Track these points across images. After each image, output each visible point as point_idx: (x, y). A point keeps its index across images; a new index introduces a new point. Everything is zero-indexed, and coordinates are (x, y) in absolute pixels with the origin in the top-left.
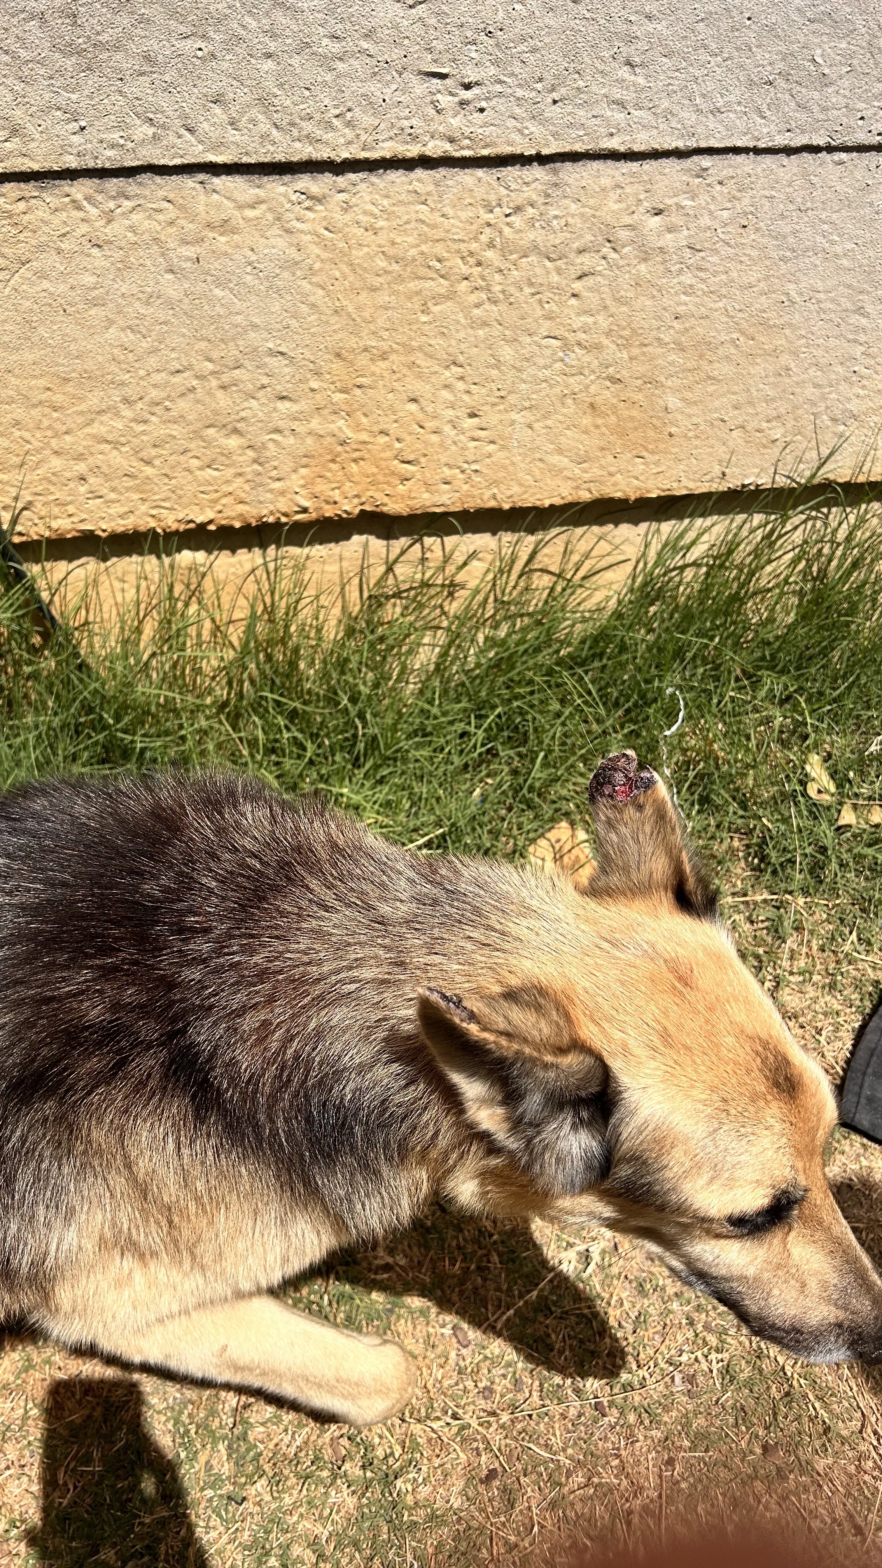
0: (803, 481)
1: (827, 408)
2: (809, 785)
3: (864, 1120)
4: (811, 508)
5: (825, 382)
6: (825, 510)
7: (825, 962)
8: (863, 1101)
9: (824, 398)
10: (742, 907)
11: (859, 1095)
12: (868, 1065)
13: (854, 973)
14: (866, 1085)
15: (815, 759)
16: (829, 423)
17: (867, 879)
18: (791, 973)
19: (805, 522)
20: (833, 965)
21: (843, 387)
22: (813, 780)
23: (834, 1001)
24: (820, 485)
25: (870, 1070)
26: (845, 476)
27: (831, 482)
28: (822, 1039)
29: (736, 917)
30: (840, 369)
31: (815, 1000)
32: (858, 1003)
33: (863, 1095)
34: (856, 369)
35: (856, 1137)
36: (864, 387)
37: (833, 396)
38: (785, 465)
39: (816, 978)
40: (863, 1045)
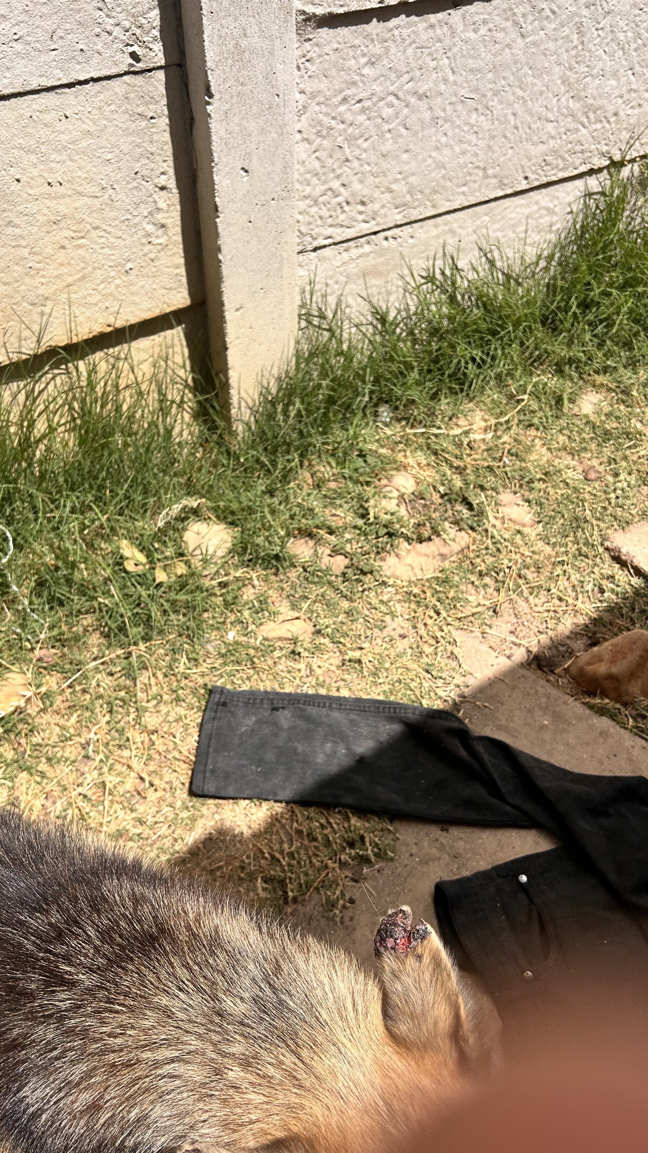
0: (31, 352)
1: (23, 297)
2: (125, 563)
3: (210, 787)
4: (51, 368)
5: (11, 280)
6: (63, 367)
7: (170, 684)
8: (208, 774)
9: (17, 291)
10: (101, 667)
11: (205, 772)
12: (209, 746)
13: (190, 684)
14: (209, 761)
15: (124, 543)
16: (31, 308)
17: (184, 615)
18: (148, 701)
19: (53, 378)
20: (175, 684)
21: (27, 280)
22: (127, 558)
23: (182, 709)
24: (46, 352)
25: (211, 750)
26: (63, 340)
27: (55, 347)
28: (177, 740)
29: (99, 676)
30: (17, 268)
31: (167, 714)
32: (197, 704)
33: (208, 770)
34: (30, 265)
35: (211, 801)
36: (43, 276)
37: (23, 288)
38: (11, 344)
39: (165, 697)
40: (203, 733)
